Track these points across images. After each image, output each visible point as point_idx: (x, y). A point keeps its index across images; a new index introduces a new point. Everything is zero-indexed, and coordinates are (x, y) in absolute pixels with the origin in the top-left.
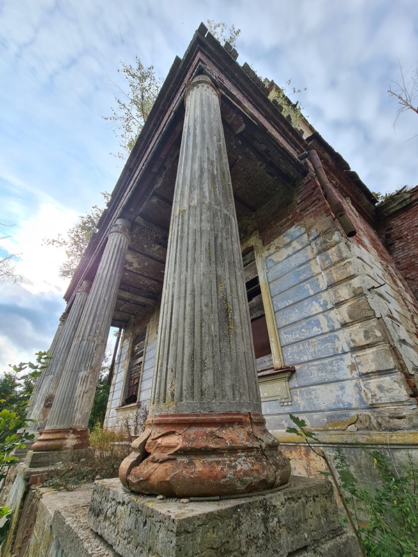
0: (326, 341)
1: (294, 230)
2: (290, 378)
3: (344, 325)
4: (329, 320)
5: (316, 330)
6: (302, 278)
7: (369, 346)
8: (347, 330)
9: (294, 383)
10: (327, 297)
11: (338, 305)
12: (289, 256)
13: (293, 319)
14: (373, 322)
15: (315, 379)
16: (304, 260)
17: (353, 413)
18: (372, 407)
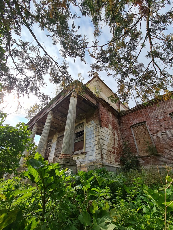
0: (93, 147)
1: (93, 121)
2: (86, 154)
3: (96, 145)
4: (94, 143)
5: (92, 145)
6: (92, 133)
7: (98, 149)
8: (96, 146)
9: (86, 155)
10: (95, 138)
11: (96, 140)
12: (91, 127)
13: (89, 142)
14: (100, 145)
15: (90, 155)
16: (93, 129)
17: (94, 161)
18: (96, 160)
